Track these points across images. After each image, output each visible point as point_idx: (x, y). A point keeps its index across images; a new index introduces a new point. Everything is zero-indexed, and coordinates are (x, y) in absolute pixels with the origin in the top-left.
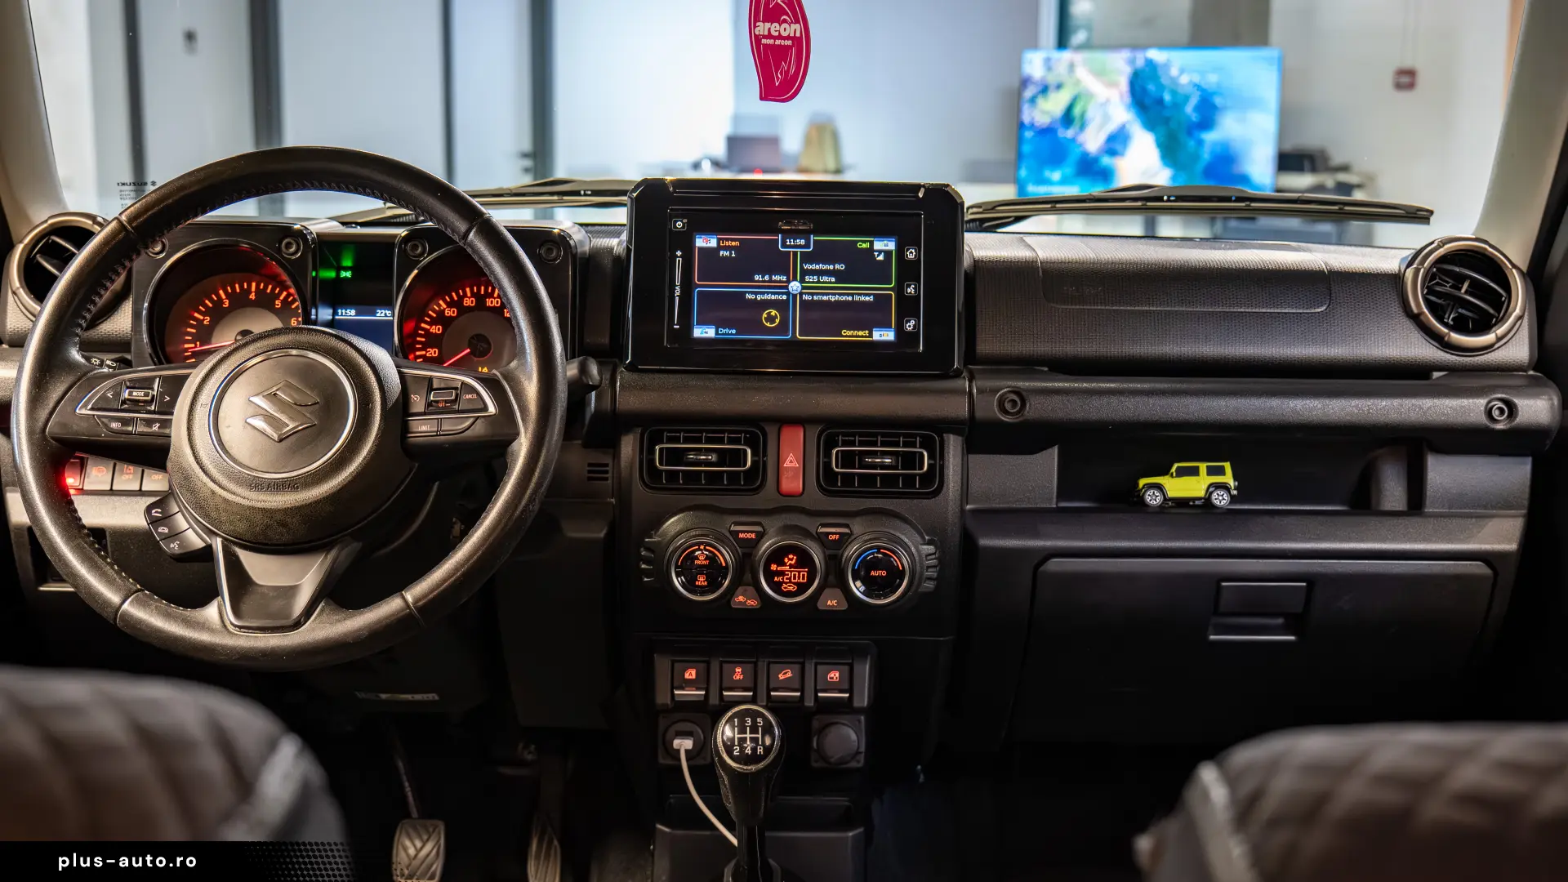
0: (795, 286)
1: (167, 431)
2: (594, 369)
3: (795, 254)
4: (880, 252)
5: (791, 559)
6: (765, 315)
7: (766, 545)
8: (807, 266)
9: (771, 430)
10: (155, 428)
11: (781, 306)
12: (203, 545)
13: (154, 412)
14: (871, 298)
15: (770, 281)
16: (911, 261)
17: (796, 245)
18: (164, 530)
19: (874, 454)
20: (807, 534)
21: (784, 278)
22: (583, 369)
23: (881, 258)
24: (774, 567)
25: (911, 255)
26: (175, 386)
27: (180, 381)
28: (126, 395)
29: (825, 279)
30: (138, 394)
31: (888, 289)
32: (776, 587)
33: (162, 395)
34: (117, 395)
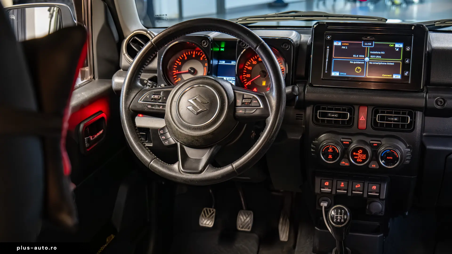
0: (367, 59)
1: (164, 109)
2: (297, 89)
3: (368, 48)
4: (397, 48)
5: (360, 151)
6: (356, 69)
7: (353, 146)
8: (371, 52)
9: (356, 107)
10: (161, 107)
11: (362, 66)
12: (175, 143)
13: (161, 103)
14: (393, 64)
15: (359, 57)
16: (408, 51)
17: (368, 45)
18: (163, 137)
19: (391, 117)
20: (366, 143)
21: (363, 56)
22: (293, 89)
23: (397, 50)
24: (354, 154)
25: (408, 49)
26: (167, 94)
27: (169, 92)
28: (153, 97)
29: (378, 57)
30: (156, 97)
31: (399, 61)
32: (355, 160)
33: (163, 97)
34: (150, 97)
